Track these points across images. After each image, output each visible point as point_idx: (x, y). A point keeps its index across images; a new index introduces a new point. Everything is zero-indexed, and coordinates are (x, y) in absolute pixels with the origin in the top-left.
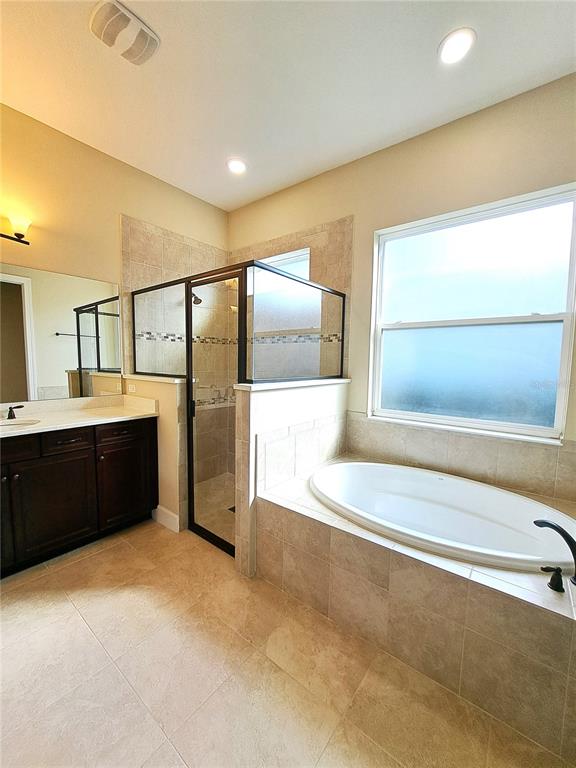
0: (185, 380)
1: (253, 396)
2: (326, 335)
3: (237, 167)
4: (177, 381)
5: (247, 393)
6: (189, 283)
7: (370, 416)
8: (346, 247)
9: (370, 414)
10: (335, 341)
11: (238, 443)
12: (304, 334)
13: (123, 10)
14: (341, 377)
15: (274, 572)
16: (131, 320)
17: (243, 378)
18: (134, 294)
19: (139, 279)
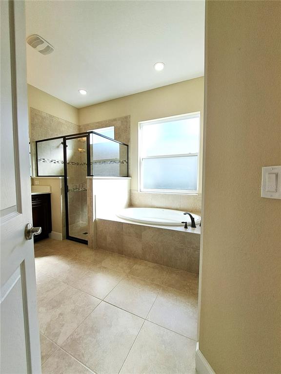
0: (63, 178)
1: (93, 180)
2: (121, 161)
3: (83, 92)
4: (60, 178)
5: (91, 180)
6: (65, 138)
7: (139, 192)
8: (128, 127)
9: (139, 190)
10: (125, 163)
11: (88, 198)
12: (112, 161)
13: (41, 39)
14: (128, 176)
15: (104, 245)
16: (35, 153)
17: (89, 174)
18: (37, 142)
19: (39, 135)
